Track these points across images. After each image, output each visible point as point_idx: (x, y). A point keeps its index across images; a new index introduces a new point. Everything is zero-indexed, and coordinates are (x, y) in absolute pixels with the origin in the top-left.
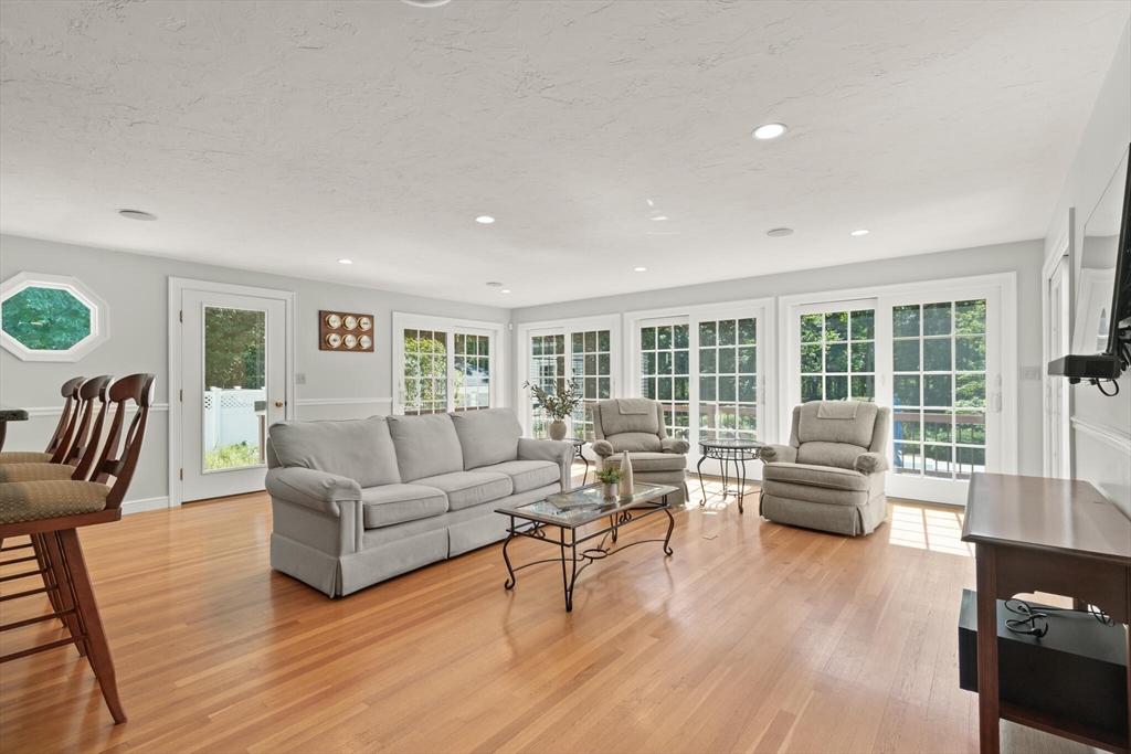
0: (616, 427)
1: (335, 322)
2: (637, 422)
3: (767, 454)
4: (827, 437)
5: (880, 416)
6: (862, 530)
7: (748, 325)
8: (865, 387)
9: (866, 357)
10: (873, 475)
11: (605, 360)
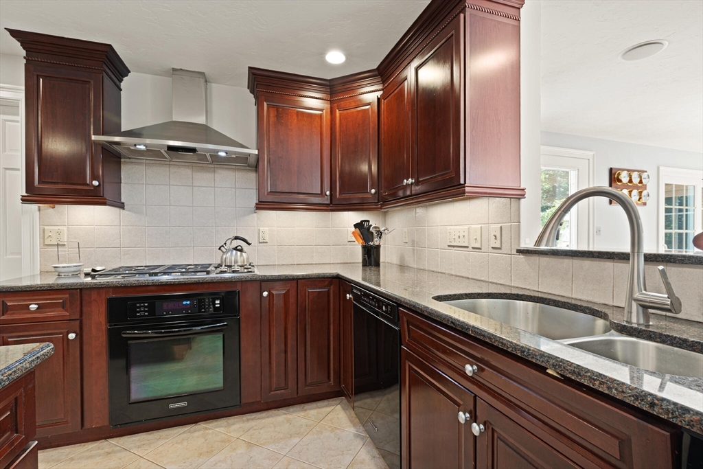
1: (625, 177)
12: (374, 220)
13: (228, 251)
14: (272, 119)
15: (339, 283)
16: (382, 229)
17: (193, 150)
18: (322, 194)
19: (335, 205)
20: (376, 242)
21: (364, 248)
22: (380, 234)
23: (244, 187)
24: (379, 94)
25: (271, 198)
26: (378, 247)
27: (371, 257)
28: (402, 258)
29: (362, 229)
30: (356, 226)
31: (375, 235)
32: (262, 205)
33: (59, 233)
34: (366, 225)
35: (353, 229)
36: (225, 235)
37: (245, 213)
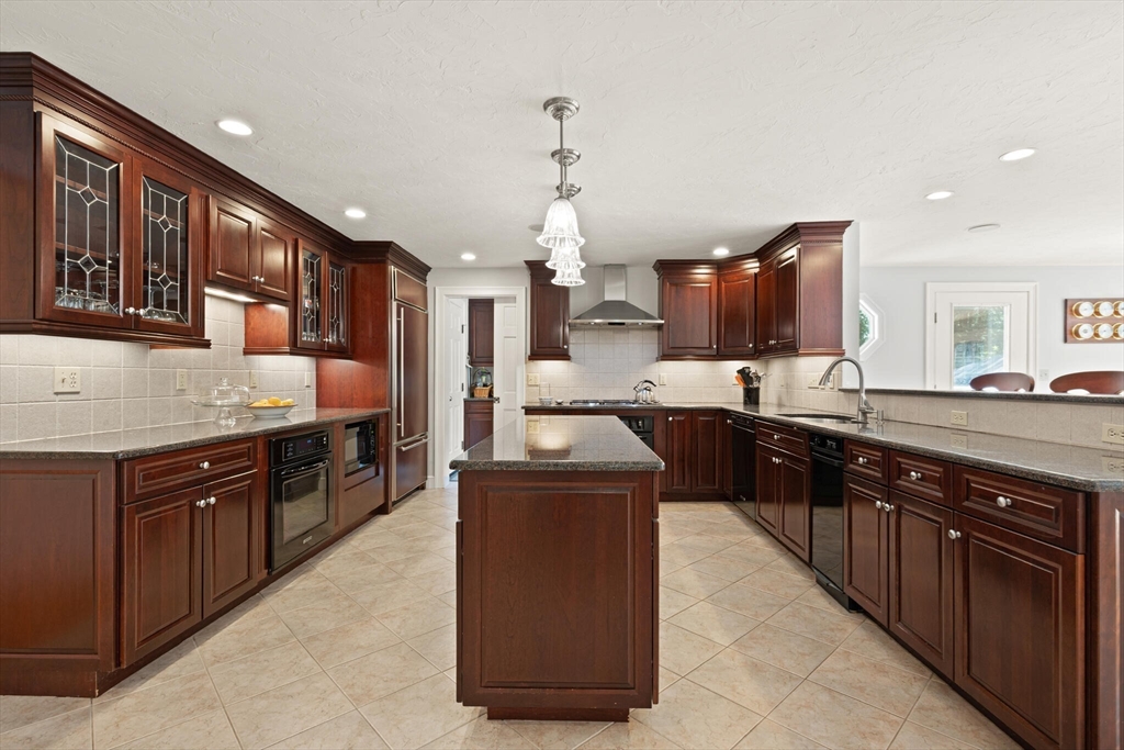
1: (1086, 310)
12: (754, 367)
13: (640, 390)
14: (673, 294)
15: (723, 413)
16: (760, 375)
17: (623, 324)
18: (711, 347)
19: (721, 356)
20: (755, 385)
21: (745, 389)
22: (759, 378)
23: (649, 344)
24: (757, 270)
25: (671, 352)
26: (758, 389)
27: (752, 396)
28: (780, 399)
29: (744, 375)
30: (738, 372)
31: (755, 379)
32: (666, 356)
33: (535, 377)
34: (747, 371)
35: (736, 374)
36: (637, 379)
37: (651, 362)
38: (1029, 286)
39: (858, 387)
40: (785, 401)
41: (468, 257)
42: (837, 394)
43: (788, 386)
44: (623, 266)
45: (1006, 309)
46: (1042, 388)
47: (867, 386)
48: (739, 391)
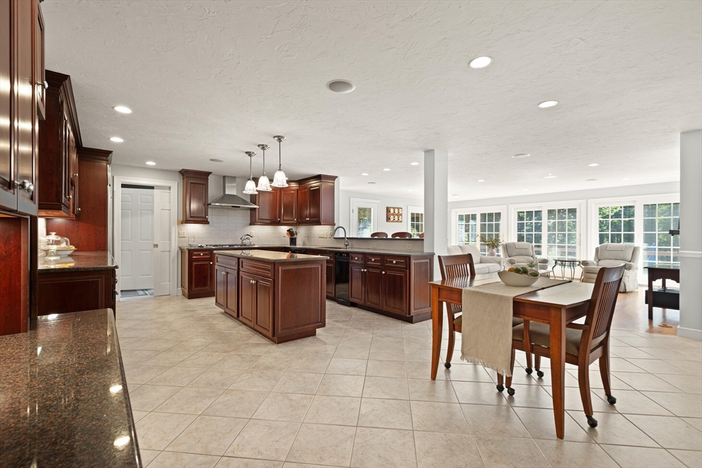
0: (514, 253)
1: (392, 211)
2: (523, 251)
3: (585, 263)
4: (611, 257)
5: (635, 250)
6: (625, 290)
7: (573, 211)
8: (630, 238)
9: (630, 226)
10: (631, 271)
11: (497, 226)
12: (294, 229)
13: (244, 239)
16: (298, 232)
17: (239, 207)
18: (276, 220)
19: (281, 224)
20: (295, 236)
21: (290, 238)
22: (297, 234)
23: (246, 217)
24: (298, 188)
26: (296, 238)
27: (293, 240)
29: (291, 232)
31: (295, 234)
33: (183, 233)
35: (287, 232)
37: (246, 226)
38: (378, 201)
39: (344, 236)
40: (306, 242)
41: (151, 163)
42: (332, 239)
43: (309, 237)
44: (235, 177)
45: (372, 209)
46: (389, 237)
47: (347, 236)
48: (288, 239)
